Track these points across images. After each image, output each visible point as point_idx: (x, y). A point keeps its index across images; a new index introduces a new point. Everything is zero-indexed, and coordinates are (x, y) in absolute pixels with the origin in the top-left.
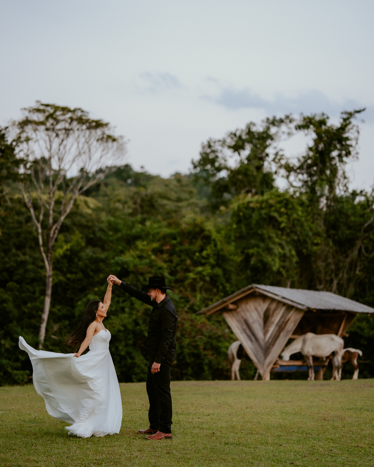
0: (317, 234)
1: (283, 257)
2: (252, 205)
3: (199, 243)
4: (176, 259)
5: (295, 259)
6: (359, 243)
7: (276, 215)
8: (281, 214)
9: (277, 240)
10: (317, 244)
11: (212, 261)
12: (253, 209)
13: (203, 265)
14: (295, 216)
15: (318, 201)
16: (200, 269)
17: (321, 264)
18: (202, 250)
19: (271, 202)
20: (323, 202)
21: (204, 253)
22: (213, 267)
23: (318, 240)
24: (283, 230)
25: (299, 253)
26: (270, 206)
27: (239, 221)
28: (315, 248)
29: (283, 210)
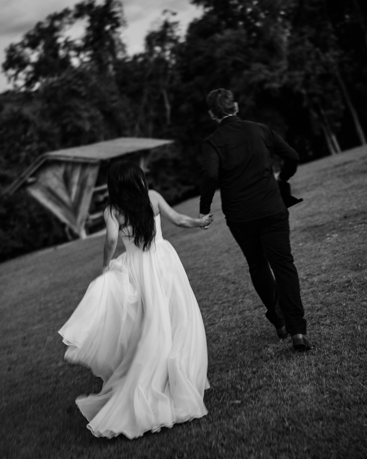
0: (113, 93)
1: (91, 119)
2: (55, 85)
3: (21, 127)
4: (6, 145)
5: (101, 118)
6: (146, 91)
7: (74, 87)
8: (80, 86)
9: (83, 107)
10: (115, 101)
11: (36, 138)
12: (56, 89)
13: (30, 143)
14: (91, 84)
15: (106, 69)
16: (28, 147)
17: (122, 115)
18: (25, 131)
19: (69, 78)
20: (111, 67)
21: (29, 134)
22: (39, 142)
23: (114, 98)
24: (84, 98)
25: (103, 112)
26: (69, 82)
27: (48, 101)
28: (114, 105)
29: (80, 82)
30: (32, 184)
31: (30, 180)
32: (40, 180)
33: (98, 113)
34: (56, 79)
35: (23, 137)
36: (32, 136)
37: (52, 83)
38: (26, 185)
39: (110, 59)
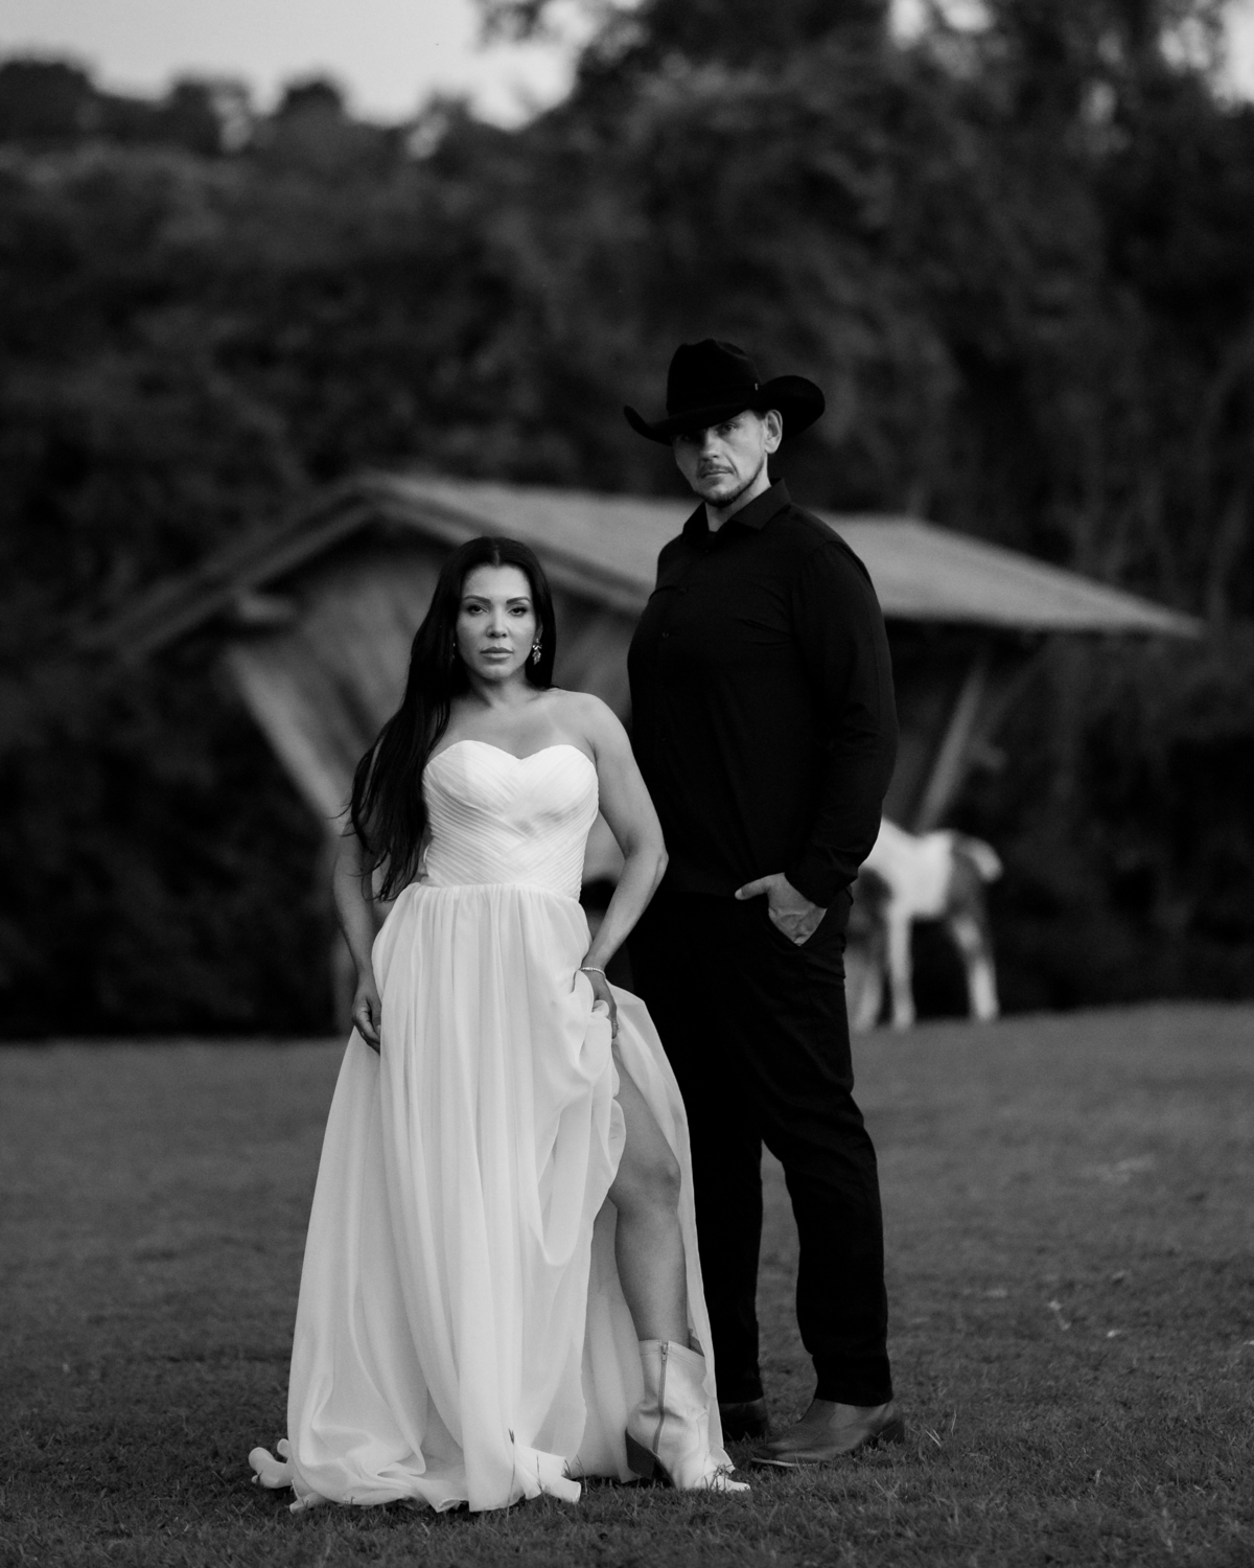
0: (1056, 260)
1: (880, 377)
2: (723, 121)
3: (454, 313)
4: (339, 394)
5: (943, 383)
7: (834, 164)
8: (867, 162)
9: (845, 290)
10: (1056, 311)
11: (525, 399)
12: (724, 143)
13: (480, 419)
14: (936, 170)
15: (1071, 100)
17: (1077, 407)
18: (472, 342)
19: (820, 100)
20: (1100, 102)
21: (486, 364)
22: (529, 429)
23: (1060, 288)
24: (874, 241)
25: (966, 356)
26: (810, 122)
27: (657, 206)
28: (1048, 332)
29: (876, 141)
30: (258, 634)
31: (255, 609)
32: (314, 627)
33: (934, 352)
34: (751, 81)
35: (448, 375)
36: (503, 380)
37: (711, 106)
38: (225, 630)
39: (1111, 49)
